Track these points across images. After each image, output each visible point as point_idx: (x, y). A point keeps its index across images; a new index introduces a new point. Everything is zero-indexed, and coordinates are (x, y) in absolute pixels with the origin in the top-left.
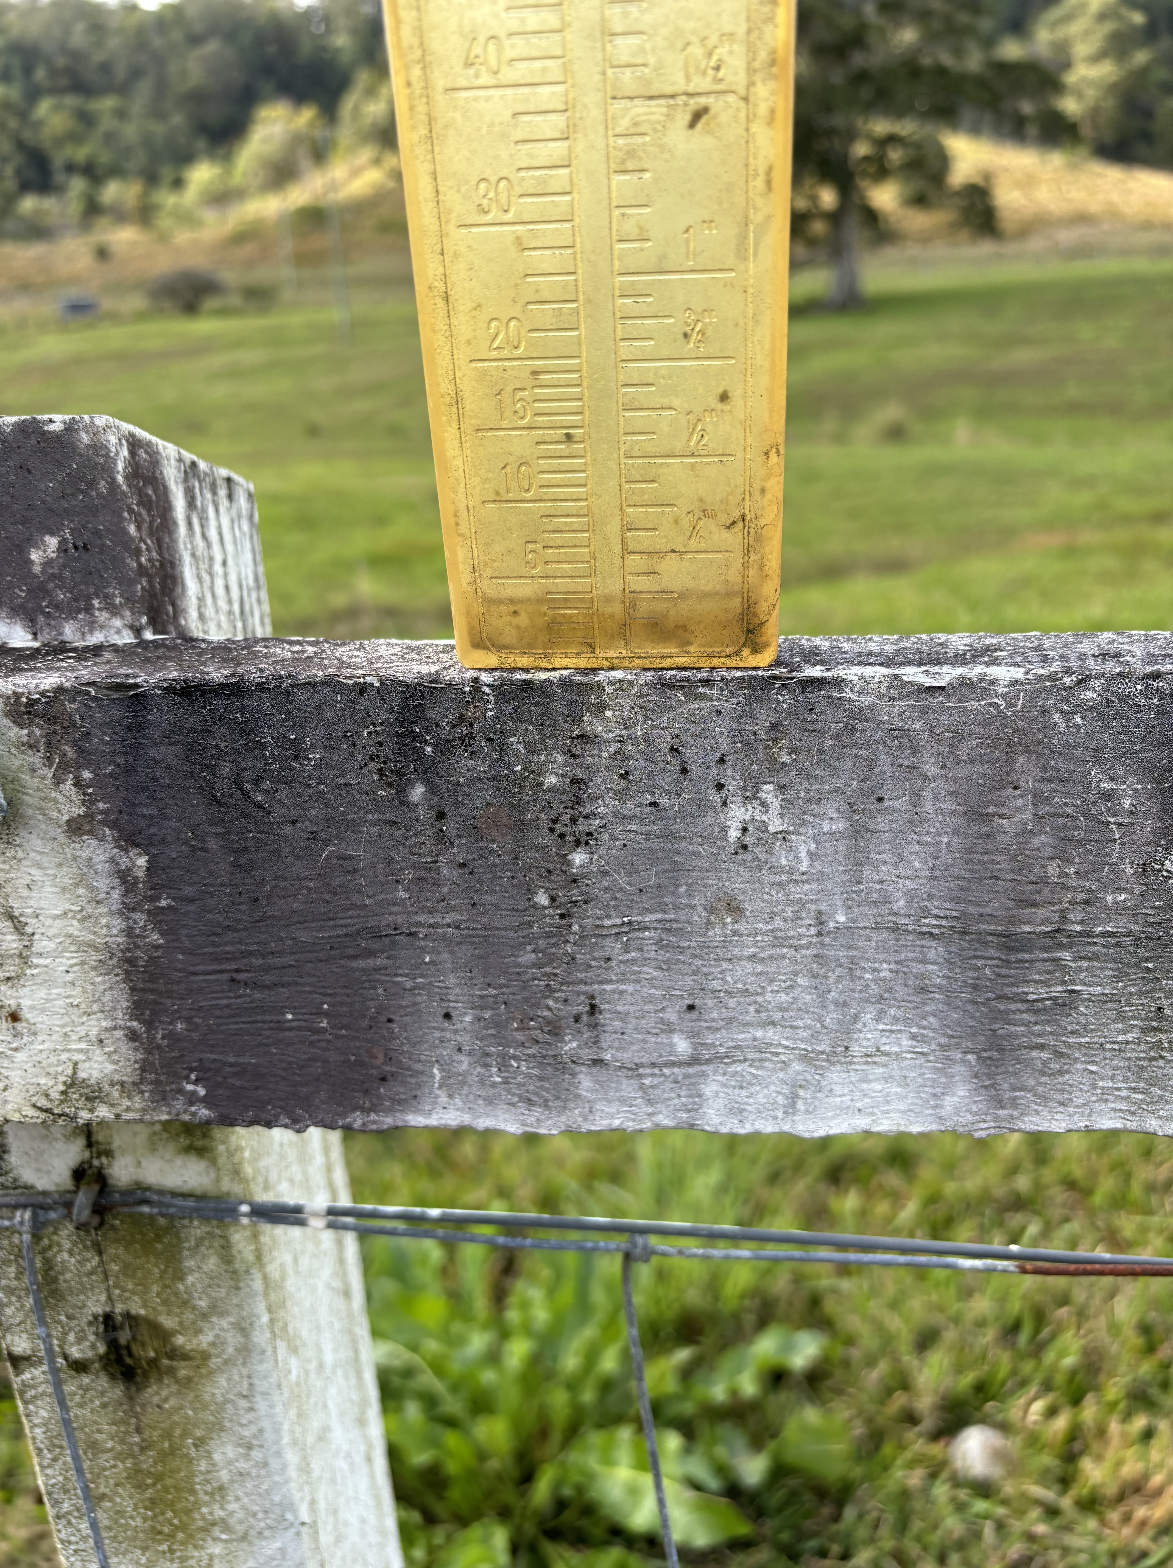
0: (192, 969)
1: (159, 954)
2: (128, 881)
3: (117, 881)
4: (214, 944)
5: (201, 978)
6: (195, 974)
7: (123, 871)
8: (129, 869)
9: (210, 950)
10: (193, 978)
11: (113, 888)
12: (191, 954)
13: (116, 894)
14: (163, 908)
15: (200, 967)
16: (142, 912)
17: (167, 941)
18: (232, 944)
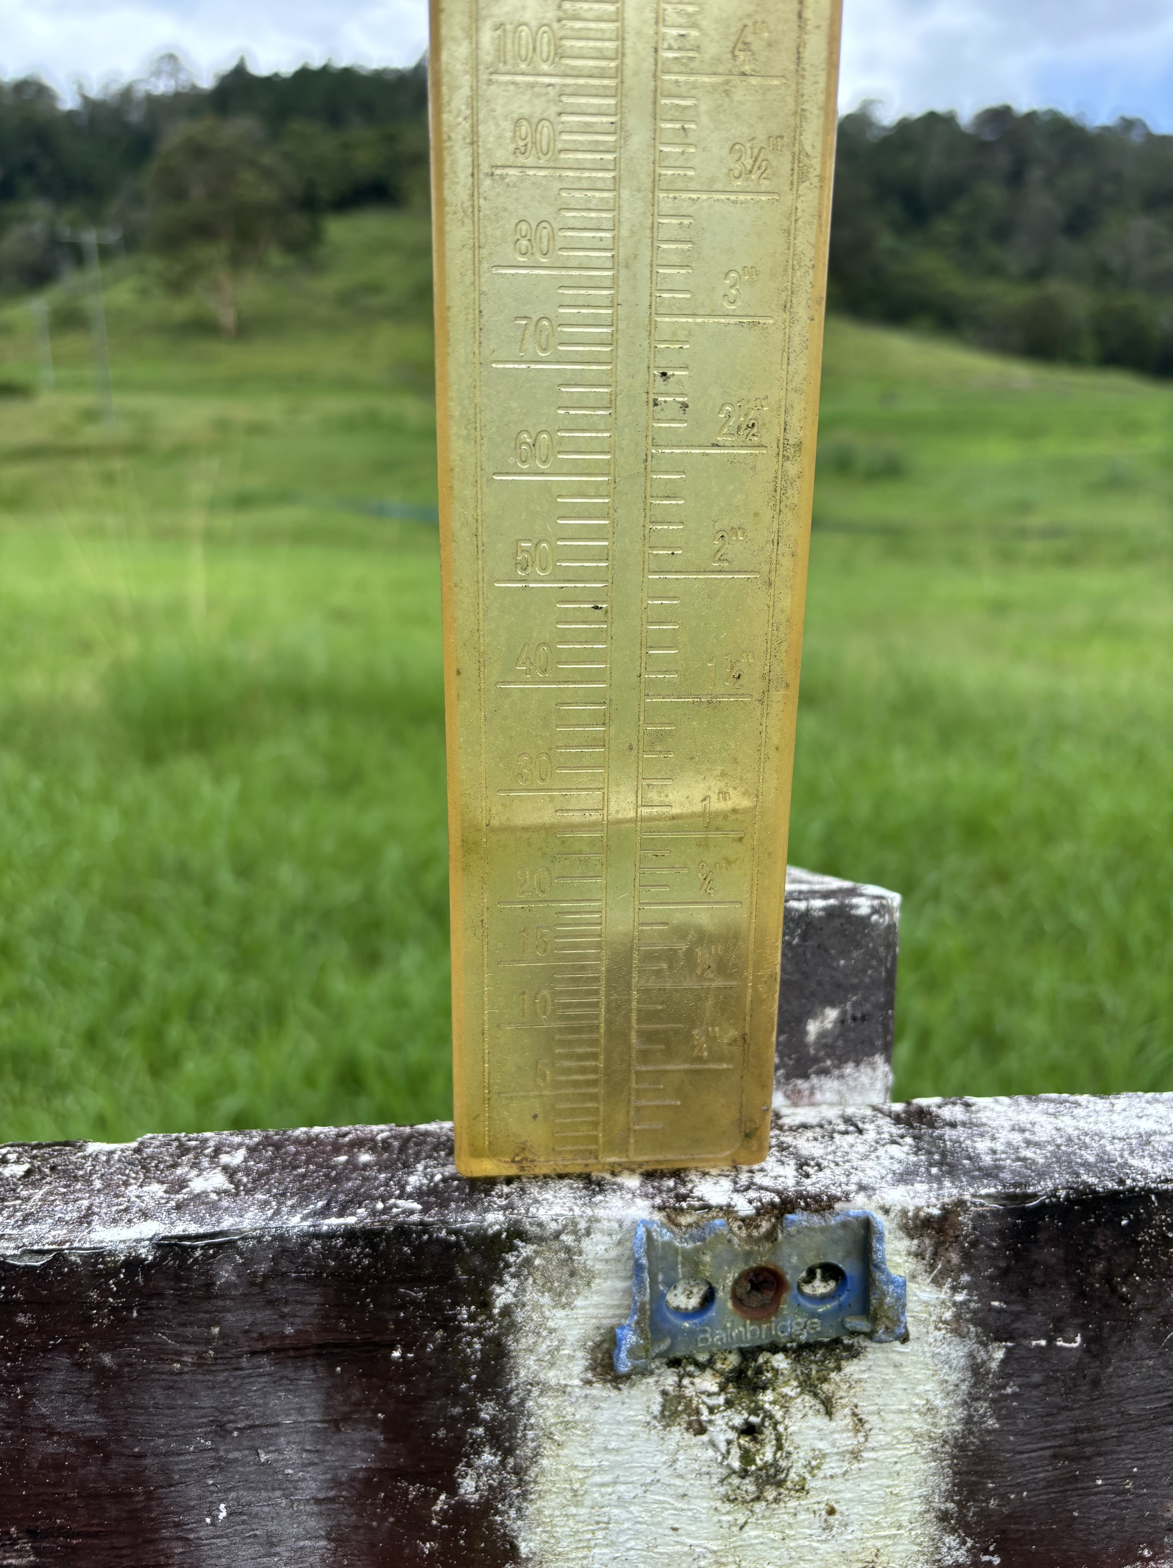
0: (1019, 1449)
1: (992, 1438)
2: (979, 1373)
3: (969, 1374)
4: (1047, 1424)
5: (1026, 1456)
6: (1022, 1453)
7: (977, 1364)
8: (984, 1362)
9: (1041, 1429)
10: (1017, 1457)
11: (964, 1380)
12: (1023, 1435)
13: (964, 1387)
14: (1008, 1395)
15: (1028, 1446)
16: (985, 1400)
17: (1002, 1425)
18: (1063, 1422)
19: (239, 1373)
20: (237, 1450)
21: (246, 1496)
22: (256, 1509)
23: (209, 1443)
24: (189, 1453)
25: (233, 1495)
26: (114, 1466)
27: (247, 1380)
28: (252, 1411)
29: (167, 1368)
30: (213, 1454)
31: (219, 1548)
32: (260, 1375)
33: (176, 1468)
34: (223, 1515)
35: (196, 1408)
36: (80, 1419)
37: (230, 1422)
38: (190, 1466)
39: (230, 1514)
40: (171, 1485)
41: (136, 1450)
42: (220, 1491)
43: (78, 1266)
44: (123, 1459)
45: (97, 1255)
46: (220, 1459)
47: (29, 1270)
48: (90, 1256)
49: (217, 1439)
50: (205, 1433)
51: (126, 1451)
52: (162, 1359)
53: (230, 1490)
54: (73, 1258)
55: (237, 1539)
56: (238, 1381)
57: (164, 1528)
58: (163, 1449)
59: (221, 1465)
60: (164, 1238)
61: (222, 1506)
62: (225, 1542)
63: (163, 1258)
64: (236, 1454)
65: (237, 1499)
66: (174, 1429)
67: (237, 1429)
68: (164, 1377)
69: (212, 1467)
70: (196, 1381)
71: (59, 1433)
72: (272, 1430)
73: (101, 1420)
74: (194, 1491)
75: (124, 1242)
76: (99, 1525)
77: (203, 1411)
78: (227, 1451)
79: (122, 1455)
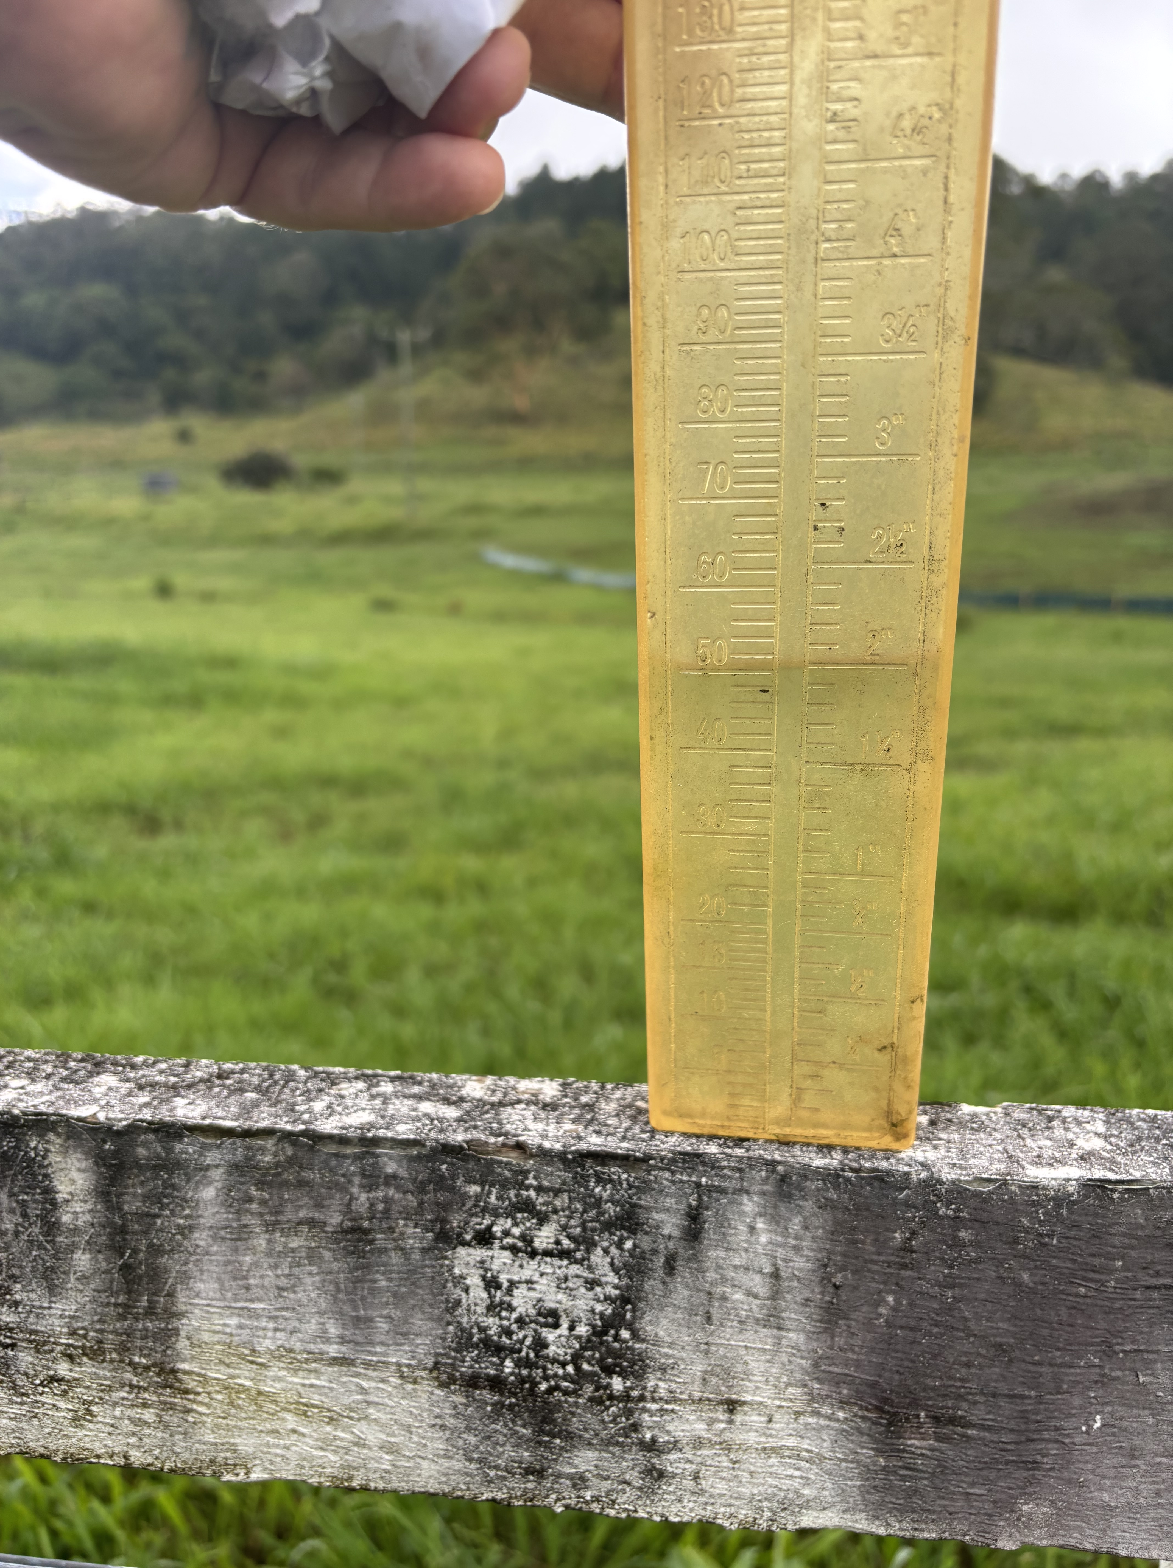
19: (1133, 1302)
20: (1120, 1369)
21: (1121, 1411)
22: (1125, 1424)
23: (1097, 1361)
24: (1079, 1367)
25: (1109, 1409)
26: (1014, 1370)
27: (1138, 1310)
28: (1138, 1337)
29: (1074, 1290)
30: (1097, 1370)
31: (1088, 1454)
32: (1149, 1308)
33: (1066, 1378)
34: (1097, 1425)
35: (1092, 1328)
36: (994, 1325)
37: (1118, 1344)
38: (1078, 1378)
39: (1103, 1425)
40: (1059, 1393)
41: (1036, 1358)
42: (1098, 1404)
43: (1016, 1195)
44: (1023, 1365)
45: (1034, 1187)
46: (1104, 1375)
47: (977, 1194)
48: (1027, 1187)
49: (1105, 1358)
50: (1096, 1351)
51: (1028, 1359)
52: (1072, 1282)
53: (1107, 1404)
54: (1013, 1188)
55: (1105, 1448)
56: (1130, 1311)
57: (1046, 1430)
58: (1059, 1361)
59: (1103, 1381)
60: (1090, 1180)
61: (1098, 1417)
62: (1095, 1449)
63: (1086, 1197)
64: (1119, 1373)
65: (1112, 1414)
66: (1070, 1344)
67: (1124, 1351)
68: (1071, 1298)
69: (1096, 1382)
70: (1096, 1305)
71: (975, 1335)
72: (1151, 1356)
73: (1011, 1328)
74: (1077, 1401)
75: (1055, 1179)
76: (992, 1420)
77: (1097, 1332)
78: (1112, 1369)
79: (1024, 1361)
